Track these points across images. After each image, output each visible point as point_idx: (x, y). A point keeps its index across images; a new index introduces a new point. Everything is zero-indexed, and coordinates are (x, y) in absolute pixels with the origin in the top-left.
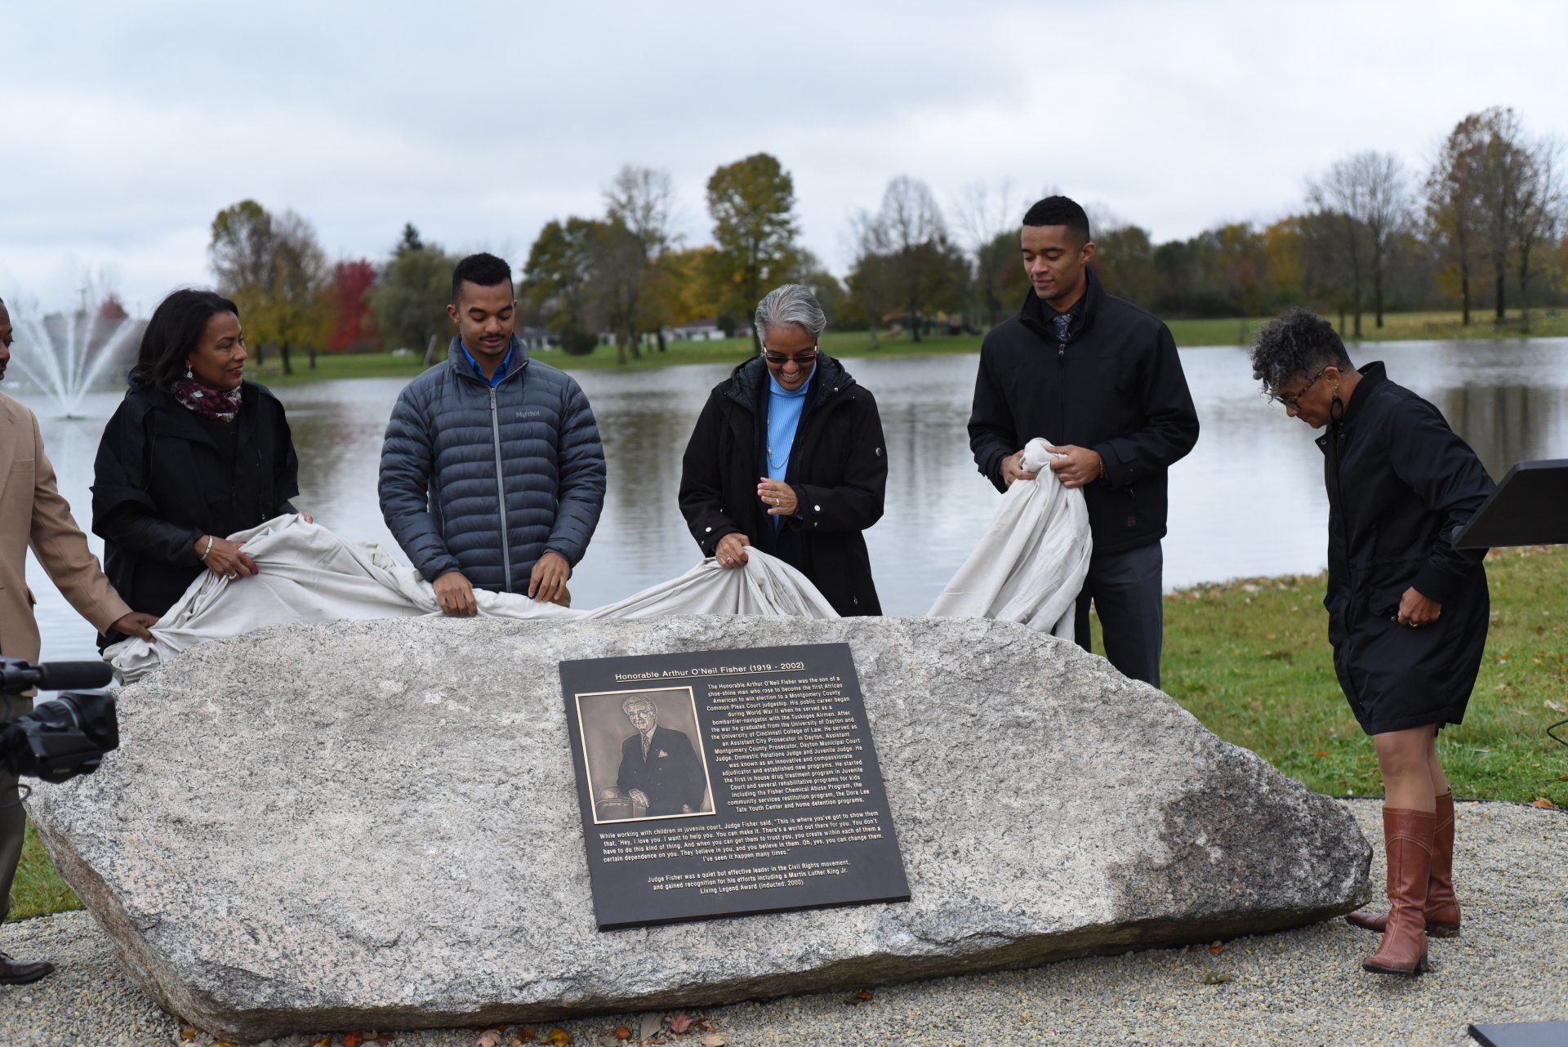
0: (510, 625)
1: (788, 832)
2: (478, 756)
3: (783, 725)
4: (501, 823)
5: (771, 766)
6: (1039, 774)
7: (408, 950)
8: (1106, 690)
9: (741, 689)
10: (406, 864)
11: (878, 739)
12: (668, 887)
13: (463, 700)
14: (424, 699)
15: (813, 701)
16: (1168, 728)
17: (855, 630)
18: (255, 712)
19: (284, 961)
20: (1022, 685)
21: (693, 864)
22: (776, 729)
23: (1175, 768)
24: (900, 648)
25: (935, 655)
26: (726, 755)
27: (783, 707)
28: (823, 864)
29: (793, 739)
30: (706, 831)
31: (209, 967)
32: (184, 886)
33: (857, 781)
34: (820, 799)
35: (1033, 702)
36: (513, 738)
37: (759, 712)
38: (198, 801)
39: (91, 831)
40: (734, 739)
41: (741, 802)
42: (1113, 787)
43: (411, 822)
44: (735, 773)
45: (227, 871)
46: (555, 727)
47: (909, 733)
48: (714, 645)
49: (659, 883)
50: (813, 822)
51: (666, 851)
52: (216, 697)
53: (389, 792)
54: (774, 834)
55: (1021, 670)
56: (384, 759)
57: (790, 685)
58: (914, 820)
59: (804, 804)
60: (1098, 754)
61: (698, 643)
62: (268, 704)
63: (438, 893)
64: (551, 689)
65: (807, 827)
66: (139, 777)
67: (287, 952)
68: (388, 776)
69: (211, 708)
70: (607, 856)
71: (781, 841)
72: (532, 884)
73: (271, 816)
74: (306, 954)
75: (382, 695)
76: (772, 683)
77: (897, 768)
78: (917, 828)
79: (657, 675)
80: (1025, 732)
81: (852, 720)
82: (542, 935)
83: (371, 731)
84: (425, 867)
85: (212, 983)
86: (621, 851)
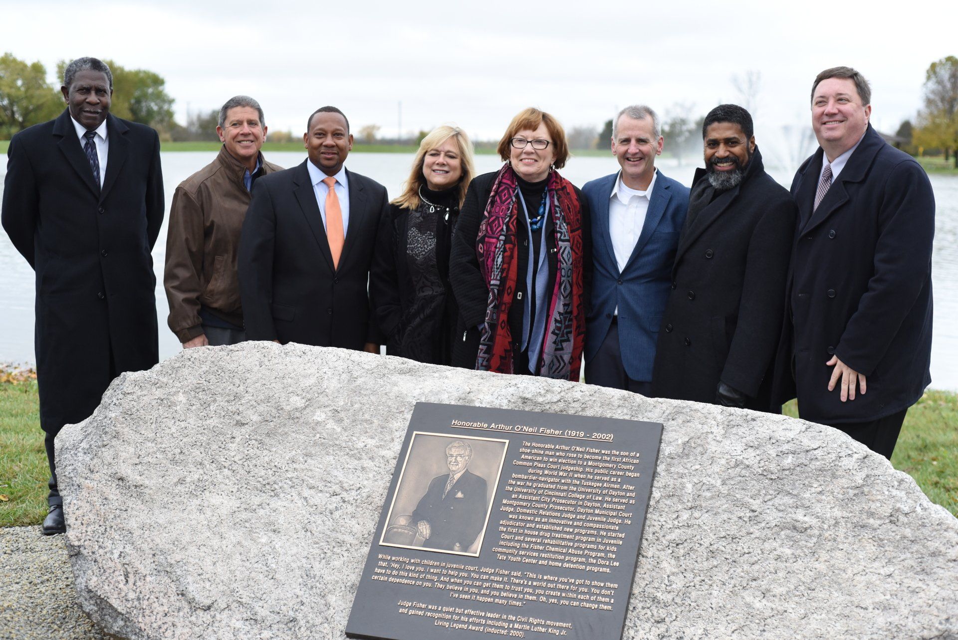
0: (404, 366)
1: (532, 586)
2: (328, 469)
3: (572, 488)
4: (320, 528)
5: (545, 523)
6: (794, 580)
7: (214, 617)
8: (898, 510)
9: (550, 449)
10: (242, 546)
11: (652, 516)
12: (411, 612)
13: (341, 421)
14: (314, 415)
15: (606, 472)
16: (949, 561)
17: (678, 413)
18: (206, 405)
19: (136, 603)
20: (813, 490)
21: (440, 597)
22: (564, 491)
23: (940, 604)
24: (710, 436)
25: (739, 447)
26: (511, 505)
27: (577, 472)
28: (548, 622)
29: (574, 502)
30: (463, 570)
31: (92, 594)
32: (103, 529)
33: (613, 552)
34: (572, 562)
35: (817, 508)
36: (360, 459)
37: (555, 473)
38: (139, 467)
39: (72, 475)
40: (523, 493)
41: (504, 550)
42: (866, 609)
43: (261, 512)
44: (511, 523)
45: (133, 524)
46: (392, 457)
47: (685, 516)
48: (548, 407)
49: (406, 607)
50: (557, 582)
51: (424, 580)
52: (186, 390)
53: (259, 485)
54: (519, 585)
55: (818, 476)
56: (266, 459)
57: (594, 454)
58: (654, 599)
59: (557, 564)
60: (864, 572)
61: (536, 404)
62: (215, 401)
63: (253, 575)
64: (400, 424)
65: (549, 585)
66: (114, 442)
67: (141, 596)
68: (263, 473)
69: (181, 398)
70: (377, 574)
71: (521, 592)
72: (318, 584)
73: (179, 487)
74: (151, 601)
75: (288, 408)
76: (578, 449)
77: (660, 547)
78: (653, 608)
79: (486, 425)
80: (798, 536)
81: (633, 495)
82: (307, 629)
83: (268, 435)
84: (254, 550)
85: (92, 607)
86: (389, 572)
